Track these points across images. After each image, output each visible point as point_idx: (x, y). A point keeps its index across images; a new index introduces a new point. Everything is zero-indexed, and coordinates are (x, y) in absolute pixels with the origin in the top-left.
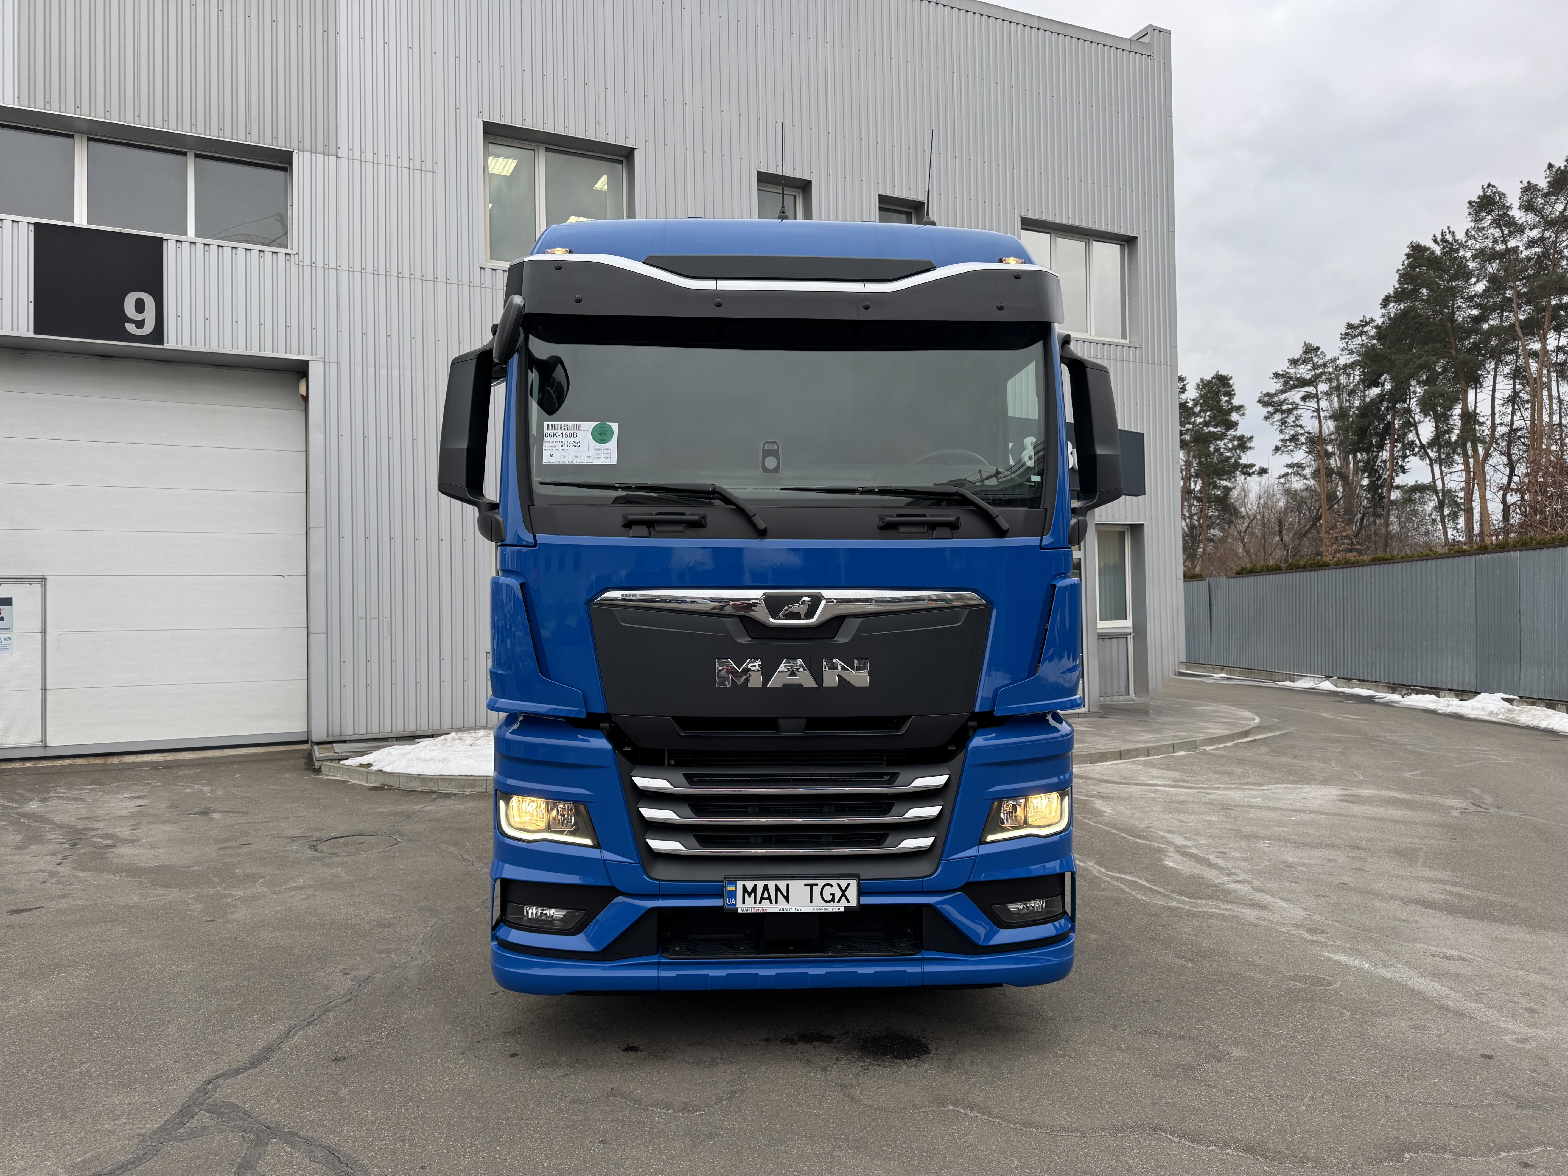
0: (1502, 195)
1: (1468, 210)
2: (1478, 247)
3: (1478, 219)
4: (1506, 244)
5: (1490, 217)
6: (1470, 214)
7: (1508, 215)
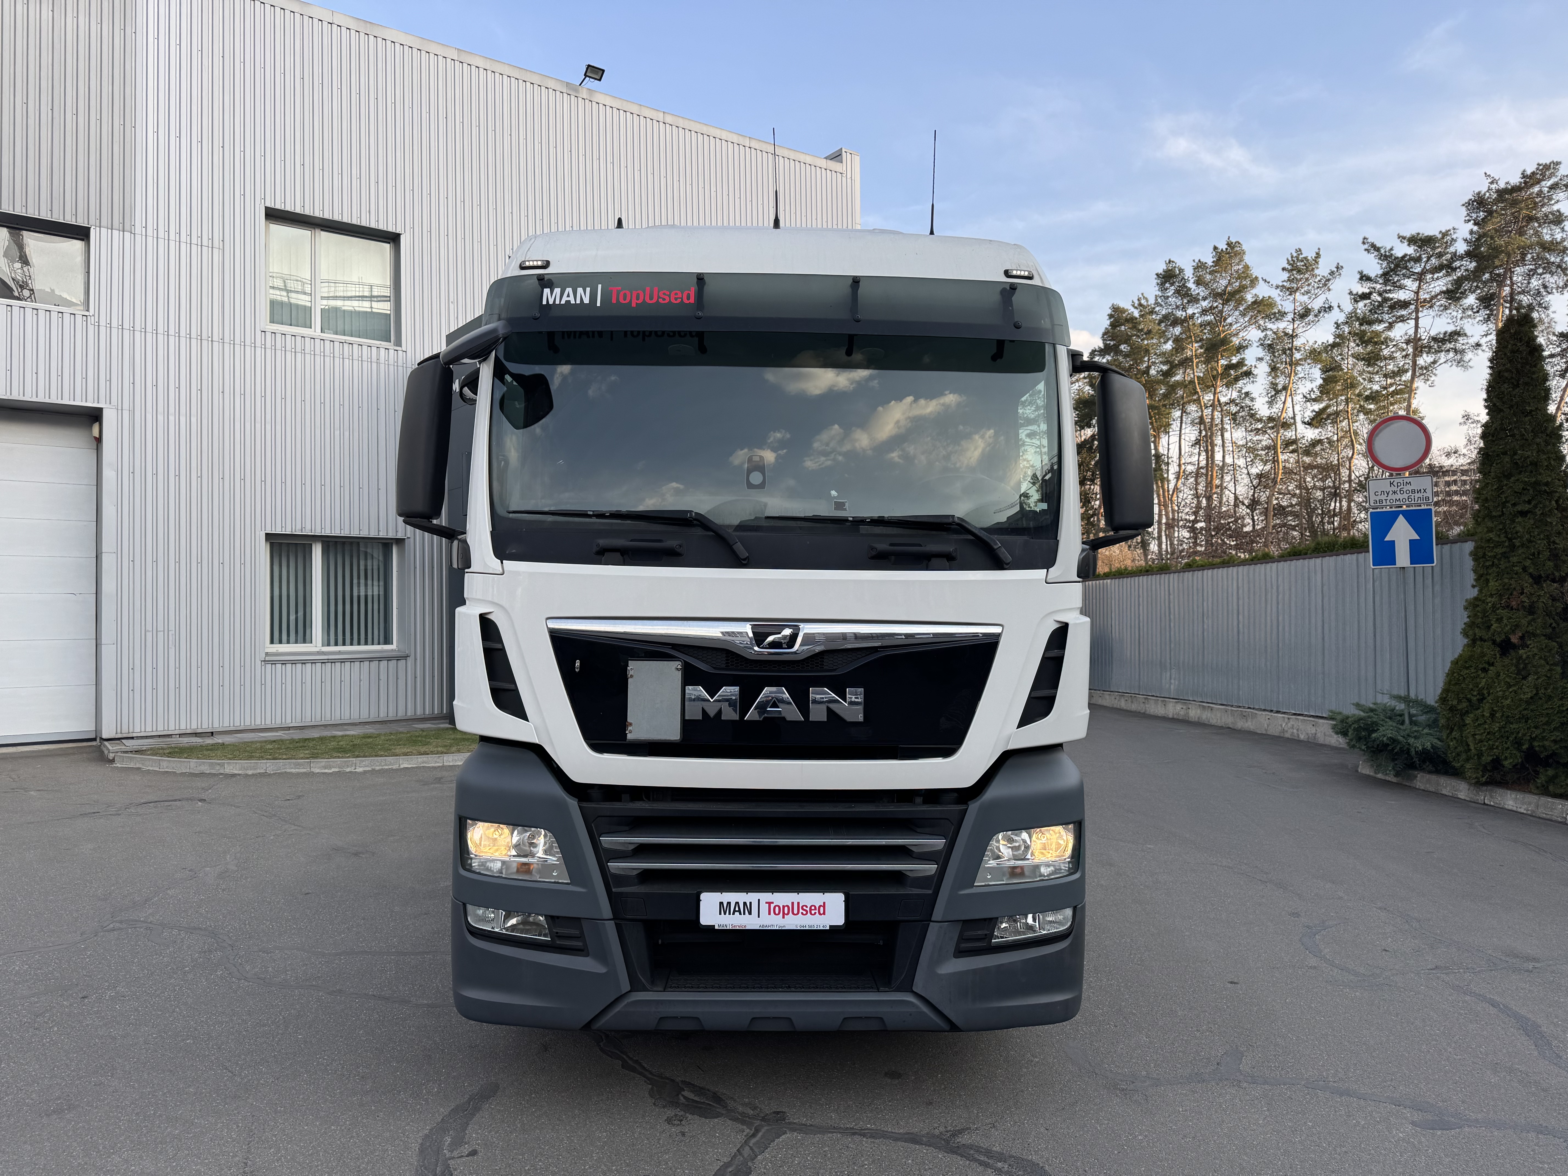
0: (1181, 270)
1: (1156, 281)
2: (1164, 312)
3: (1163, 289)
4: (1185, 311)
5: (1173, 288)
6: (1158, 284)
7: (1187, 287)
